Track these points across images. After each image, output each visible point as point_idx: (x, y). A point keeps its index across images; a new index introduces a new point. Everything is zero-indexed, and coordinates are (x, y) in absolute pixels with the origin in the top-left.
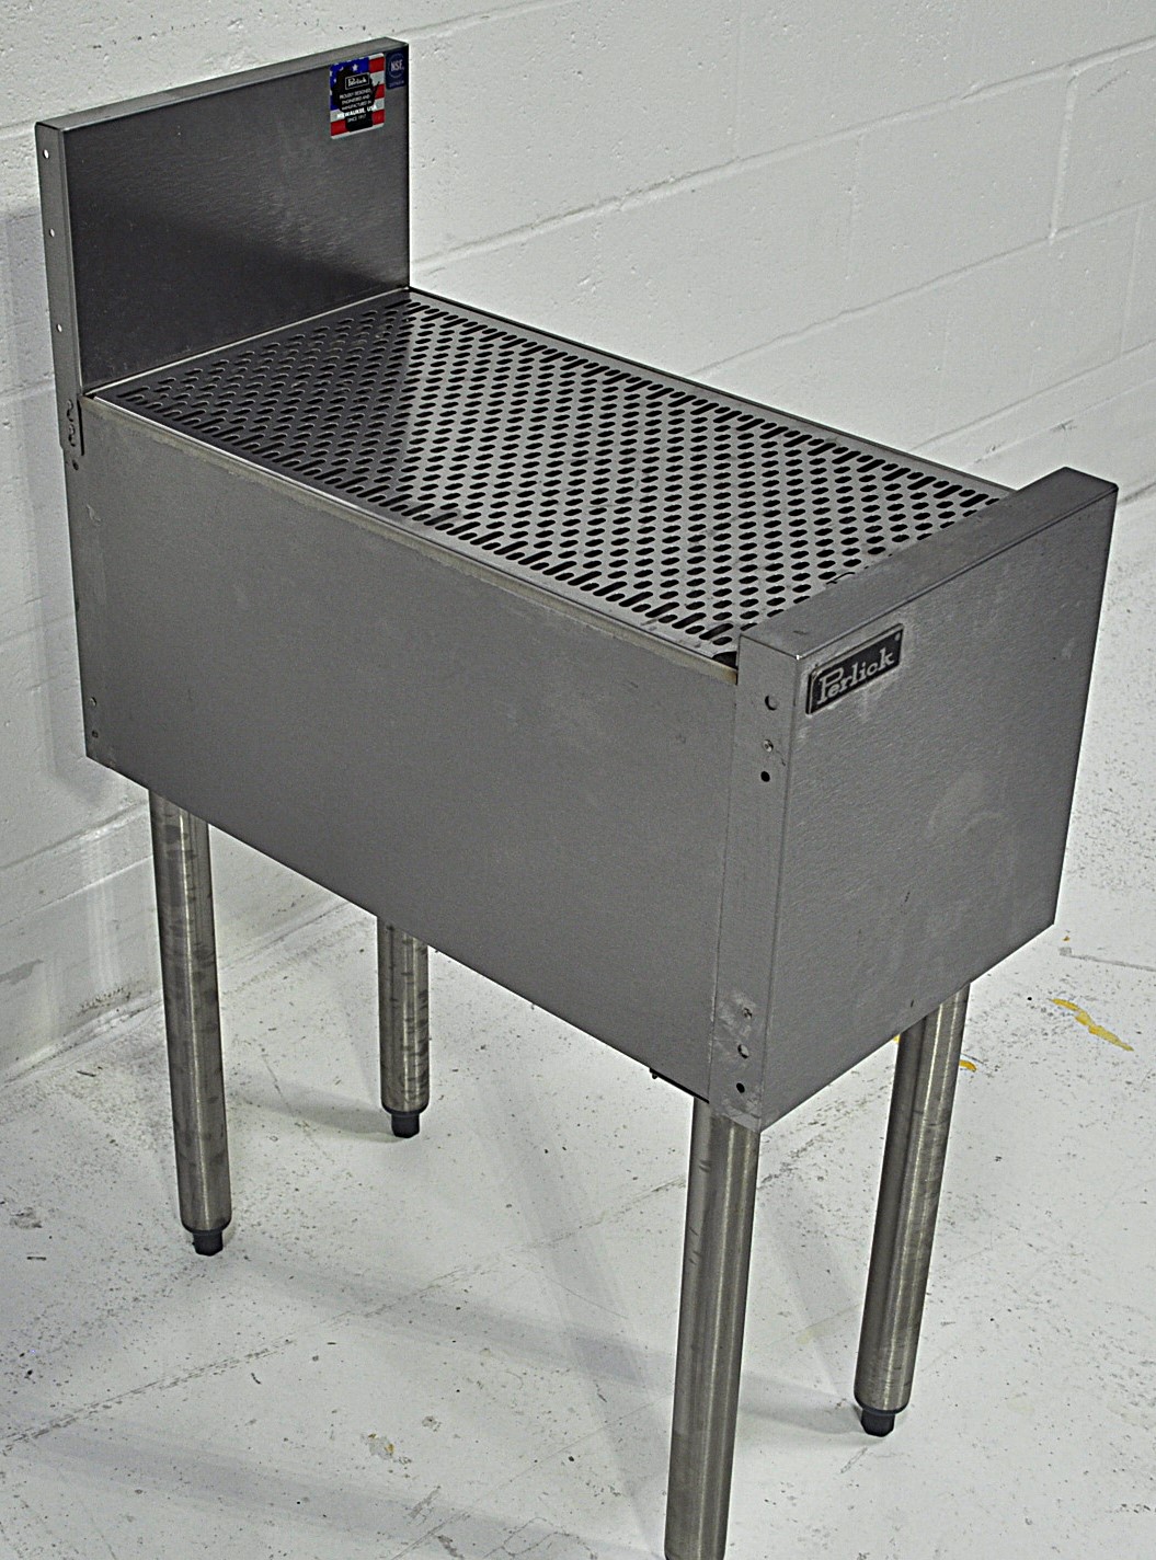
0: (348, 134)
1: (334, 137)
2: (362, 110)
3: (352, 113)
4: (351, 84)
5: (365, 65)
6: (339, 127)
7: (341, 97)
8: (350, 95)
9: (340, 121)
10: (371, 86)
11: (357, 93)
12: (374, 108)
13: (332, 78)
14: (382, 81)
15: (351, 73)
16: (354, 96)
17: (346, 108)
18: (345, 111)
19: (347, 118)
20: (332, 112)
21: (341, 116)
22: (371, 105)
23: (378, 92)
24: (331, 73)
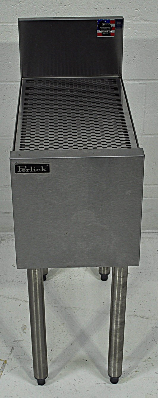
0: (103, 36)
1: (98, 36)
2: (107, 32)
3: (104, 32)
4: (104, 25)
5: (109, 22)
7: (101, 27)
8: (103, 27)
9: (100, 33)
10: (110, 26)
12: (111, 32)
13: (98, 23)
14: (114, 26)
15: (104, 22)
16: (105, 28)
19: (102, 33)
20: (98, 31)
21: (101, 32)
22: (111, 31)
23: (112, 29)
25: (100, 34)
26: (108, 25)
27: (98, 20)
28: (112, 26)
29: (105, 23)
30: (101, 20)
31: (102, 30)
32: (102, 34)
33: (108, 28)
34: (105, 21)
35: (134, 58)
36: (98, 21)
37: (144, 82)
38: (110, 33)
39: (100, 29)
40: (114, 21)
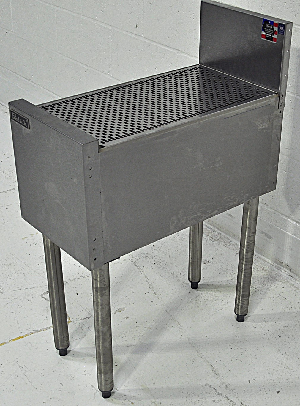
0: (266, 40)
1: (262, 38)
2: (270, 35)
3: (267, 34)
4: (268, 26)
5: (272, 23)
6: (263, 36)
7: (265, 28)
8: (267, 29)
9: (264, 35)
10: (273, 30)
11: (269, 30)
13: (263, 22)
14: (277, 30)
15: (268, 23)
16: (268, 30)
17: (266, 32)
18: (266, 33)
19: (266, 35)
20: (262, 31)
21: (264, 34)
22: (273, 35)
23: (275, 33)
24: (263, 20)
26: (272, 27)
28: (275, 30)
29: (269, 24)
30: (265, 19)
31: (266, 31)
32: (265, 37)
33: (271, 31)
36: (263, 21)
38: (273, 37)
40: (277, 24)
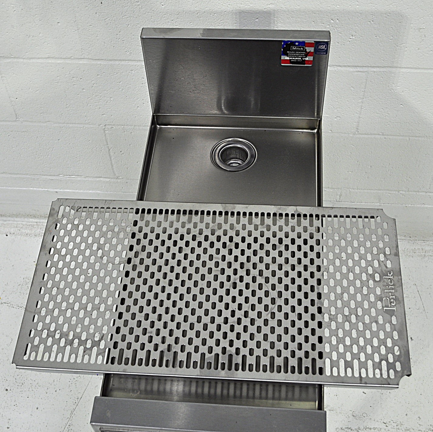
0: (291, 65)
1: (283, 64)
2: (300, 59)
3: (293, 58)
4: (294, 49)
5: (303, 44)
7: (288, 52)
8: (292, 52)
10: (306, 51)
11: (297, 52)
12: (307, 59)
13: (284, 45)
14: (313, 51)
15: (295, 45)
16: (295, 53)
18: (290, 57)
20: (282, 56)
21: (287, 58)
22: (306, 57)
23: (309, 54)
25: (285, 61)
26: (302, 49)
27: (284, 41)
28: (308, 51)
29: (297, 45)
30: (288, 41)
31: (290, 55)
32: (290, 61)
33: (300, 54)
34: (297, 44)
35: (351, 37)
36: (283, 43)
37: (365, 69)
38: (305, 60)
39: (287, 55)
40: (313, 43)
